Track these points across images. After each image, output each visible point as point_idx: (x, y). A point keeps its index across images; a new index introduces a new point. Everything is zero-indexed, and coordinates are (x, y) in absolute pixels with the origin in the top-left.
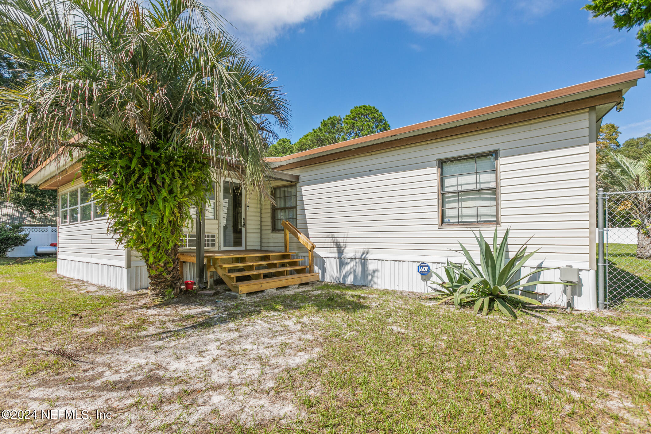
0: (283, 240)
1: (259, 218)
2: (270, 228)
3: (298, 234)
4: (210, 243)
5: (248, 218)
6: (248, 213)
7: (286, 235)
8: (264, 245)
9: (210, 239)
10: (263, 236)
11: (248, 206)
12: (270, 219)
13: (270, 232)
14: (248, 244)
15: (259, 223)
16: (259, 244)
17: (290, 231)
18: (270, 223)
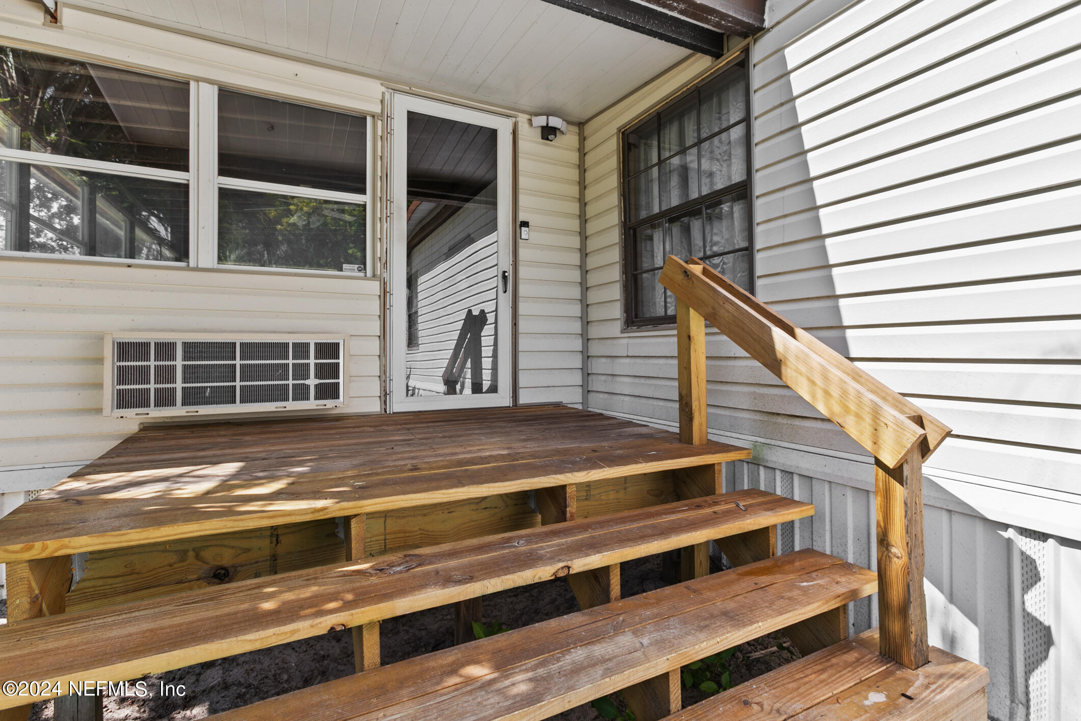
0: (672, 368)
1: (576, 275)
2: (617, 311)
3: (778, 333)
4: (312, 382)
5: (523, 272)
6: (523, 253)
7: (685, 341)
8: (597, 384)
9: (312, 361)
10: (594, 349)
11: (525, 224)
12: (616, 273)
13: (616, 329)
14: (523, 381)
15: (576, 292)
16: (577, 379)
17: (712, 319)
18: (616, 292)
